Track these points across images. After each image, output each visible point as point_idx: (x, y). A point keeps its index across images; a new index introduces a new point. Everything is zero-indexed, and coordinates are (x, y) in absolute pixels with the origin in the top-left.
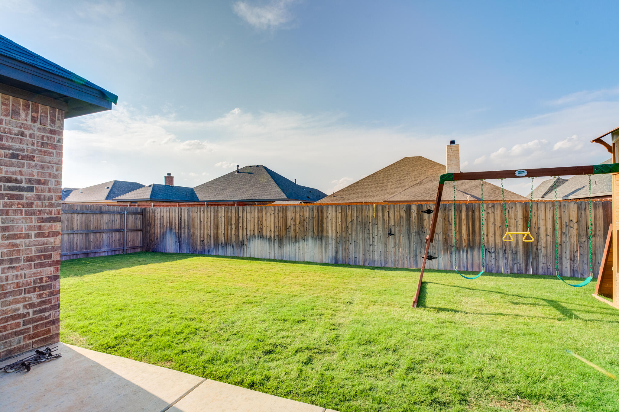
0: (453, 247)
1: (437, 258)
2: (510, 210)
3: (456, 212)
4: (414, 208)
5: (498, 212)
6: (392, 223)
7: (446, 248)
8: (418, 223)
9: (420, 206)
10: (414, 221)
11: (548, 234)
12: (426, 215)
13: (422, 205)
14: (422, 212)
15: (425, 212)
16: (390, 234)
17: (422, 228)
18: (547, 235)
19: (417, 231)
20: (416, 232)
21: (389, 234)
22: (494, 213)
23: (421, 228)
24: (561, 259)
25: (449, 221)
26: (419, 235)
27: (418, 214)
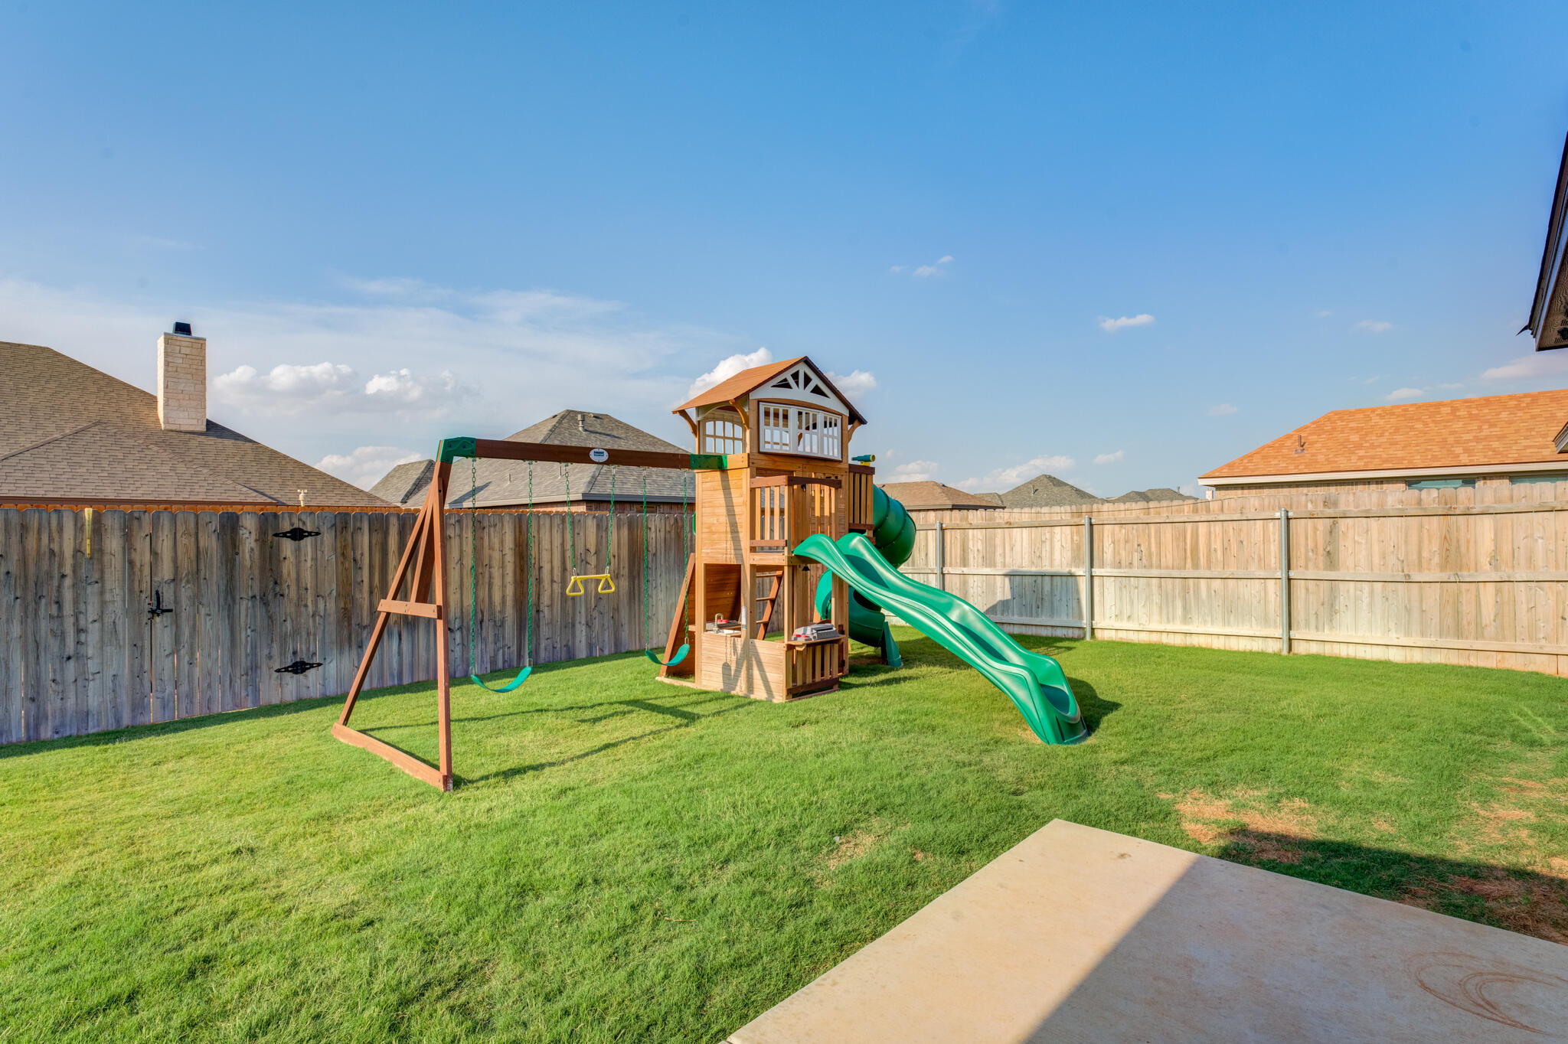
0: (365, 627)
1: (319, 665)
2: (492, 529)
3: (374, 534)
4: (249, 525)
5: (468, 534)
6: (166, 571)
7: (346, 632)
8: (262, 569)
9: (271, 518)
10: (248, 563)
11: (555, 579)
12: (287, 546)
13: (275, 515)
14: (276, 535)
15: (284, 535)
16: (157, 610)
17: (276, 583)
18: (552, 581)
19: (257, 592)
20: (254, 597)
21: (153, 612)
22: (460, 536)
23: (271, 585)
24: (573, 626)
25: (355, 560)
26: (265, 603)
27: (262, 540)
